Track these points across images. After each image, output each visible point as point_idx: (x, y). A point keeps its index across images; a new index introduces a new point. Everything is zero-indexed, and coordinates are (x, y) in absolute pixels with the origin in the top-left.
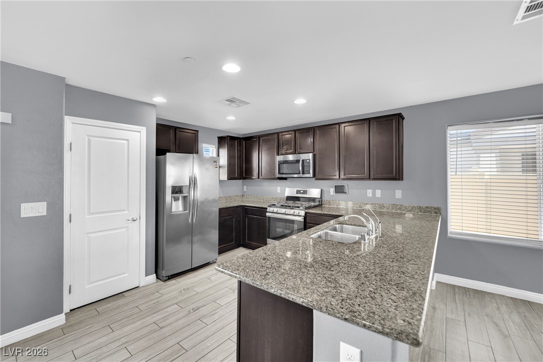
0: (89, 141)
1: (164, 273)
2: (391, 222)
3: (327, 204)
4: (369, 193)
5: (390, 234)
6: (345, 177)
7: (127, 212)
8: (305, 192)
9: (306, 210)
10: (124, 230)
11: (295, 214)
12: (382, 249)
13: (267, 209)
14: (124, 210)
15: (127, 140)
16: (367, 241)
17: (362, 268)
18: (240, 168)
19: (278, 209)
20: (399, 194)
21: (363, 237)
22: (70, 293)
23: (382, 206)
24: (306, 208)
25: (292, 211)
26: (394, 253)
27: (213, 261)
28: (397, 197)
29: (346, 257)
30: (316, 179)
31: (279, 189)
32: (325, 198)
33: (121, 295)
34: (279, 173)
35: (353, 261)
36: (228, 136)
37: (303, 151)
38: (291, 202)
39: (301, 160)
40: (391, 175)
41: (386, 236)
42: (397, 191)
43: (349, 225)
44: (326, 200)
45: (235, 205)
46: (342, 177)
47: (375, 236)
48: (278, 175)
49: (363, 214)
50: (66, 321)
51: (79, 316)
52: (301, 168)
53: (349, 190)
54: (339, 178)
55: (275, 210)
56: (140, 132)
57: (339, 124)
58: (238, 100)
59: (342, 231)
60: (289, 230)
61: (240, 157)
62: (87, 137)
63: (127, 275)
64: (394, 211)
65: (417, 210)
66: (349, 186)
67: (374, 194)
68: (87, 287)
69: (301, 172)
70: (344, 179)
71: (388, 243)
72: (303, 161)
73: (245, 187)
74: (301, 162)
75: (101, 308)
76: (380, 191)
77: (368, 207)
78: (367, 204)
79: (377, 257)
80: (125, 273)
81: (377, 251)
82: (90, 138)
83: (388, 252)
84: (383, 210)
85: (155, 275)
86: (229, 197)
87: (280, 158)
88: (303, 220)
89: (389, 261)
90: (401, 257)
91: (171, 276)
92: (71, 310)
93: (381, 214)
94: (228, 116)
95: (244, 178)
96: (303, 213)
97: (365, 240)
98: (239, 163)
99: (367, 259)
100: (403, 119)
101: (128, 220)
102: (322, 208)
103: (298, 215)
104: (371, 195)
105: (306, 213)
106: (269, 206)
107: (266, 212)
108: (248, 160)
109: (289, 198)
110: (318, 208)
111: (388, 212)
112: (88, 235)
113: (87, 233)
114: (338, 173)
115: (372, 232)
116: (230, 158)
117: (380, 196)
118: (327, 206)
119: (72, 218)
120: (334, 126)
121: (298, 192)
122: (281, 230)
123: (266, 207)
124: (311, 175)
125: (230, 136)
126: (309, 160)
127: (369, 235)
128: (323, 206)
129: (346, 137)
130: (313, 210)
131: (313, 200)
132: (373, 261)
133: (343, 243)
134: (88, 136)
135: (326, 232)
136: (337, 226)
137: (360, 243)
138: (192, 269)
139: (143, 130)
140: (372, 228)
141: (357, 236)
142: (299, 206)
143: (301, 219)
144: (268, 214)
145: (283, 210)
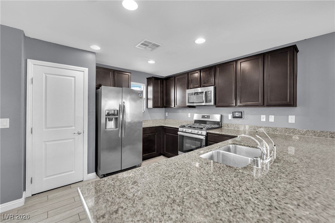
0: (46, 77)
1: (101, 172)
2: (286, 145)
3: (225, 126)
4: (263, 118)
5: (287, 159)
6: (241, 104)
7: (74, 128)
8: (208, 117)
9: (207, 131)
10: (72, 140)
11: (199, 133)
12: (279, 180)
13: (178, 129)
14: (72, 126)
15: (74, 77)
16: (260, 167)
17: (251, 215)
18: (162, 99)
19: (186, 129)
20: (292, 119)
21: (255, 162)
22: (31, 183)
23: (275, 129)
24: (208, 129)
25: (196, 131)
26: (297, 189)
27: (138, 165)
28: (290, 122)
29: (232, 191)
30: (217, 107)
31: (189, 115)
32: (225, 122)
33: (69, 186)
34: (188, 102)
35: (240, 199)
36: (153, 77)
37: (205, 85)
38: (198, 124)
39: (204, 92)
40: (285, 102)
41: (282, 161)
42: (290, 117)
43: (243, 145)
44: (225, 123)
45: (156, 126)
46: (238, 104)
47: (269, 160)
48: (187, 104)
49: (256, 137)
50: (24, 203)
51: (36, 200)
52: (204, 99)
53: (245, 116)
54: (236, 105)
55: (184, 130)
56: (84, 71)
57: (236, 61)
58: (150, 43)
59: (235, 152)
60: (194, 145)
61: (162, 92)
62: (44, 75)
63: (74, 172)
64: (287, 134)
65: (311, 134)
66: (245, 112)
67: (267, 119)
68: (45, 179)
69: (204, 101)
70: (240, 106)
71: (286, 171)
72: (206, 92)
73: (167, 113)
74: (204, 94)
75: (51, 195)
76: (273, 116)
77: (262, 130)
78: (260, 127)
79: (273, 194)
80: (72, 171)
81: (273, 183)
82: (47, 75)
83: (288, 186)
84: (276, 133)
85: (95, 173)
86: (155, 120)
87: (188, 91)
88: (205, 139)
89: (292, 204)
90: (310, 198)
91: (106, 174)
92: (32, 195)
93: (274, 137)
94: (149, 61)
95: (165, 107)
96: (204, 133)
97: (257, 166)
98: (161, 96)
99: (259, 197)
100: (297, 51)
101: (74, 133)
102: (221, 130)
103: (201, 134)
104: (264, 120)
105: (207, 133)
106: (180, 127)
107: (178, 131)
108: (168, 94)
109: (196, 122)
110: (218, 130)
111: (281, 135)
112: (46, 143)
113: (44, 142)
114: (235, 101)
115: (267, 156)
116: (154, 92)
117: (273, 121)
118: (226, 128)
119: (33, 131)
120: (232, 63)
121: (203, 117)
122: (189, 145)
123: (178, 127)
124: (212, 103)
125: (154, 77)
126: (211, 91)
127: (263, 160)
128: (223, 128)
129: (242, 72)
130: (213, 131)
131: (215, 123)
132: (268, 203)
133: (232, 167)
134: (45, 73)
135: (218, 152)
136: (231, 145)
137: (252, 169)
138: (121, 170)
139: (86, 70)
140: (267, 151)
141: (250, 159)
142: (202, 127)
143: (203, 138)
144: (179, 133)
145: (190, 131)
